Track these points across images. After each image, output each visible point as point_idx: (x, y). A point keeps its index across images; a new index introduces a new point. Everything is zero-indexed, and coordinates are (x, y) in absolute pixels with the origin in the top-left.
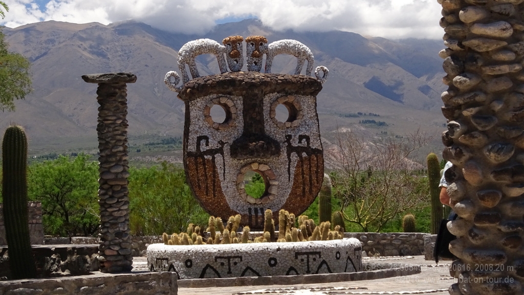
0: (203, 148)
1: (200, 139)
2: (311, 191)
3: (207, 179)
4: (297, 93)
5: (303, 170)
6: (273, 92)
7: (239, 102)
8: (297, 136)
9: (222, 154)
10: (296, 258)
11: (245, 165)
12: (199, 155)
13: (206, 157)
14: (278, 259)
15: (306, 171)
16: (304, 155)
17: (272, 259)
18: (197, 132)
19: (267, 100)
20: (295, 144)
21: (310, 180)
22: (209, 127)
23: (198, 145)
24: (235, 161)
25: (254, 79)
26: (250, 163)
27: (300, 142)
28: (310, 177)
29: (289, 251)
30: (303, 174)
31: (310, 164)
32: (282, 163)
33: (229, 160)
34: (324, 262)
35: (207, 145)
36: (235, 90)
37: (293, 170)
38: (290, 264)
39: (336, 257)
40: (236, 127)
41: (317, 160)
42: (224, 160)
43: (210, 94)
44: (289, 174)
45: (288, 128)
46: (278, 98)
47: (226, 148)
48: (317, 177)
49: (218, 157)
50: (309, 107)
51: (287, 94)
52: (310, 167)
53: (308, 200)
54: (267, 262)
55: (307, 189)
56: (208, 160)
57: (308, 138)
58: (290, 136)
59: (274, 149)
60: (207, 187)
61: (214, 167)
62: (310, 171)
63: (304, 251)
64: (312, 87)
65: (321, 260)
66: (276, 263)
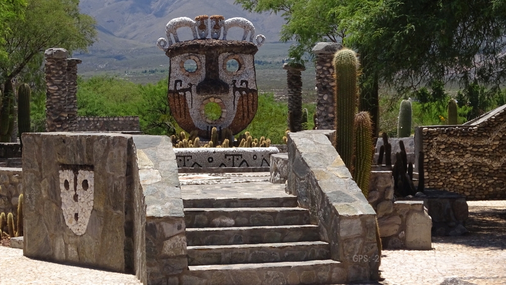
0: (178, 88)
1: (176, 82)
2: (248, 116)
3: (180, 107)
4: (241, 53)
5: (243, 103)
6: (225, 52)
7: (203, 58)
8: (240, 81)
9: (191, 91)
10: (226, 158)
11: (206, 99)
12: (176, 92)
13: (180, 93)
14: (214, 158)
15: (245, 103)
16: (244, 93)
17: (210, 158)
18: (175, 77)
19: (221, 58)
20: (238, 86)
21: (248, 109)
22: (183, 74)
23: (176, 85)
24: (200, 96)
25: (211, 44)
26: (209, 98)
27: (241, 85)
28: (248, 107)
29: (221, 153)
30: (243, 105)
31: (248, 99)
32: (230, 98)
33: (195, 95)
34: (244, 161)
35: (181, 86)
36: (200, 51)
37: (236, 102)
38: (222, 161)
39: (253, 158)
40: (200, 74)
41: (253, 96)
42: (192, 95)
43: (184, 53)
44: (234, 105)
45: (234, 75)
46: (228, 56)
47: (194, 88)
48: (253, 107)
49: (188, 94)
50: (249, 61)
51: (235, 53)
52: (248, 101)
53: (246, 122)
54: (207, 160)
55: (246, 115)
56: (181, 95)
57: (247, 82)
58: (235, 81)
59: (223, 89)
60: (180, 112)
61: (185, 100)
62: (248, 103)
63: (231, 154)
64: (251, 49)
65: (243, 159)
66: (213, 160)
